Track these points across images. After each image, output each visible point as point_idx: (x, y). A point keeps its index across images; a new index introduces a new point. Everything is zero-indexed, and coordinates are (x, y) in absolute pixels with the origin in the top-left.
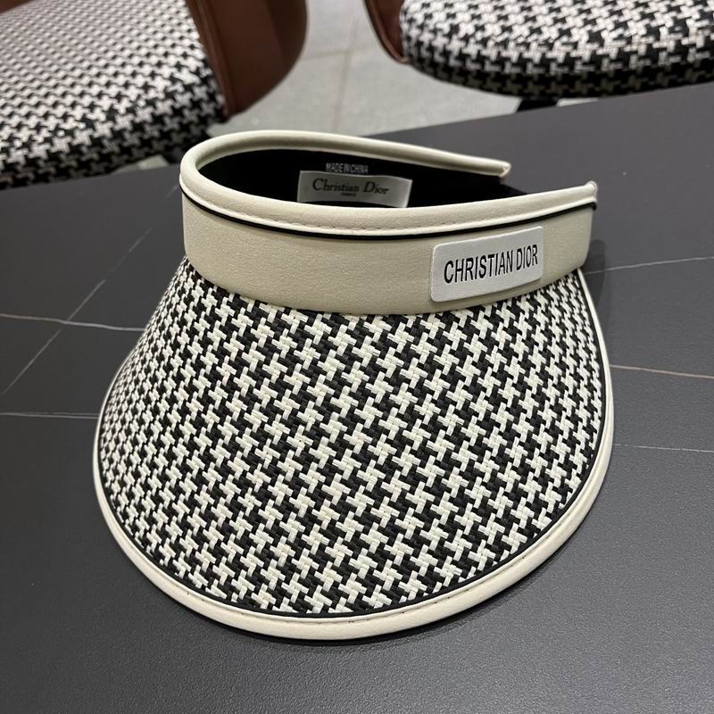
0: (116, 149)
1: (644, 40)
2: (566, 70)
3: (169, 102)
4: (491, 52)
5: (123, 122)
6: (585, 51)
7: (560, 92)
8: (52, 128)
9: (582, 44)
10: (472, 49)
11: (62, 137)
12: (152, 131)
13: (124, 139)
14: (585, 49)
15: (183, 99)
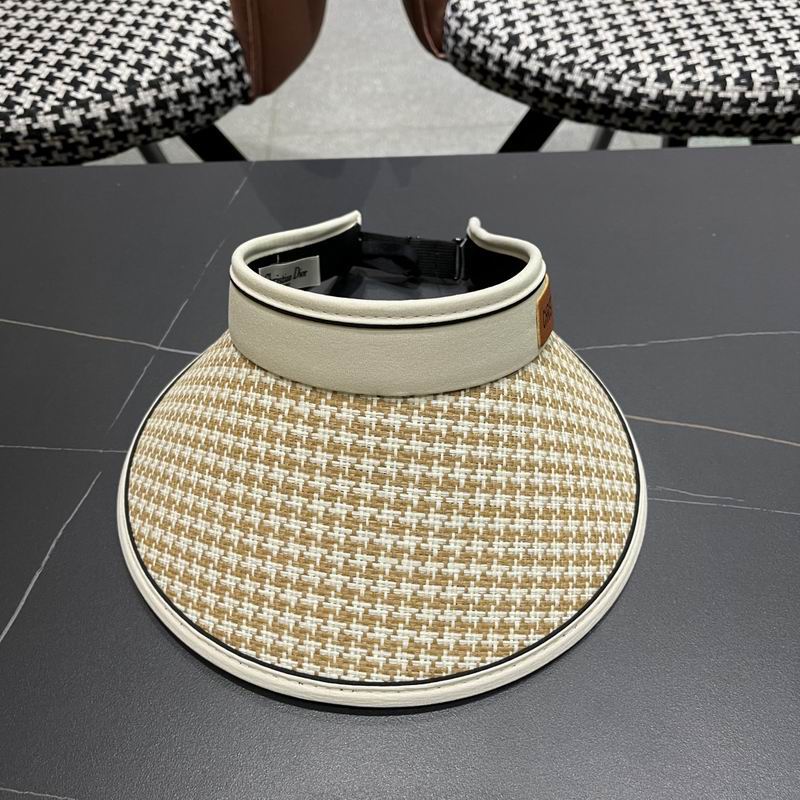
0: (135, 127)
1: (711, 88)
2: (631, 104)
3: (197, 79)
4: (554, 72)
5: (146, 98)
6: (652, 89)
7: (619, 124)
8: (60, 95)
9: (650, 81)
10: (533, 65)
11: (73, 108)
12: (176, 110)
13: (145, 117)
14: (653, 87)
15: (212, 77)
